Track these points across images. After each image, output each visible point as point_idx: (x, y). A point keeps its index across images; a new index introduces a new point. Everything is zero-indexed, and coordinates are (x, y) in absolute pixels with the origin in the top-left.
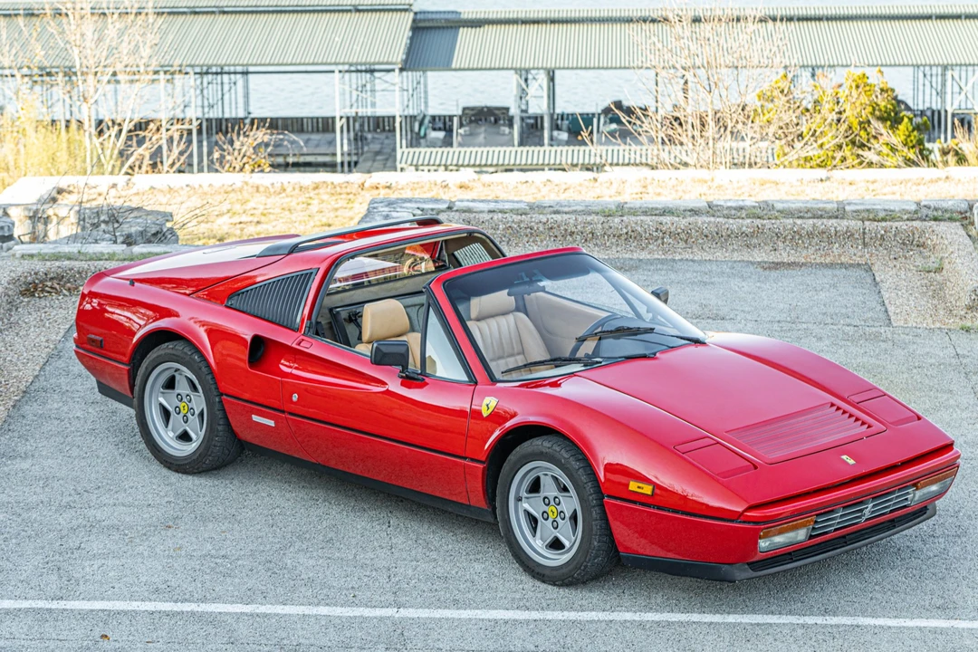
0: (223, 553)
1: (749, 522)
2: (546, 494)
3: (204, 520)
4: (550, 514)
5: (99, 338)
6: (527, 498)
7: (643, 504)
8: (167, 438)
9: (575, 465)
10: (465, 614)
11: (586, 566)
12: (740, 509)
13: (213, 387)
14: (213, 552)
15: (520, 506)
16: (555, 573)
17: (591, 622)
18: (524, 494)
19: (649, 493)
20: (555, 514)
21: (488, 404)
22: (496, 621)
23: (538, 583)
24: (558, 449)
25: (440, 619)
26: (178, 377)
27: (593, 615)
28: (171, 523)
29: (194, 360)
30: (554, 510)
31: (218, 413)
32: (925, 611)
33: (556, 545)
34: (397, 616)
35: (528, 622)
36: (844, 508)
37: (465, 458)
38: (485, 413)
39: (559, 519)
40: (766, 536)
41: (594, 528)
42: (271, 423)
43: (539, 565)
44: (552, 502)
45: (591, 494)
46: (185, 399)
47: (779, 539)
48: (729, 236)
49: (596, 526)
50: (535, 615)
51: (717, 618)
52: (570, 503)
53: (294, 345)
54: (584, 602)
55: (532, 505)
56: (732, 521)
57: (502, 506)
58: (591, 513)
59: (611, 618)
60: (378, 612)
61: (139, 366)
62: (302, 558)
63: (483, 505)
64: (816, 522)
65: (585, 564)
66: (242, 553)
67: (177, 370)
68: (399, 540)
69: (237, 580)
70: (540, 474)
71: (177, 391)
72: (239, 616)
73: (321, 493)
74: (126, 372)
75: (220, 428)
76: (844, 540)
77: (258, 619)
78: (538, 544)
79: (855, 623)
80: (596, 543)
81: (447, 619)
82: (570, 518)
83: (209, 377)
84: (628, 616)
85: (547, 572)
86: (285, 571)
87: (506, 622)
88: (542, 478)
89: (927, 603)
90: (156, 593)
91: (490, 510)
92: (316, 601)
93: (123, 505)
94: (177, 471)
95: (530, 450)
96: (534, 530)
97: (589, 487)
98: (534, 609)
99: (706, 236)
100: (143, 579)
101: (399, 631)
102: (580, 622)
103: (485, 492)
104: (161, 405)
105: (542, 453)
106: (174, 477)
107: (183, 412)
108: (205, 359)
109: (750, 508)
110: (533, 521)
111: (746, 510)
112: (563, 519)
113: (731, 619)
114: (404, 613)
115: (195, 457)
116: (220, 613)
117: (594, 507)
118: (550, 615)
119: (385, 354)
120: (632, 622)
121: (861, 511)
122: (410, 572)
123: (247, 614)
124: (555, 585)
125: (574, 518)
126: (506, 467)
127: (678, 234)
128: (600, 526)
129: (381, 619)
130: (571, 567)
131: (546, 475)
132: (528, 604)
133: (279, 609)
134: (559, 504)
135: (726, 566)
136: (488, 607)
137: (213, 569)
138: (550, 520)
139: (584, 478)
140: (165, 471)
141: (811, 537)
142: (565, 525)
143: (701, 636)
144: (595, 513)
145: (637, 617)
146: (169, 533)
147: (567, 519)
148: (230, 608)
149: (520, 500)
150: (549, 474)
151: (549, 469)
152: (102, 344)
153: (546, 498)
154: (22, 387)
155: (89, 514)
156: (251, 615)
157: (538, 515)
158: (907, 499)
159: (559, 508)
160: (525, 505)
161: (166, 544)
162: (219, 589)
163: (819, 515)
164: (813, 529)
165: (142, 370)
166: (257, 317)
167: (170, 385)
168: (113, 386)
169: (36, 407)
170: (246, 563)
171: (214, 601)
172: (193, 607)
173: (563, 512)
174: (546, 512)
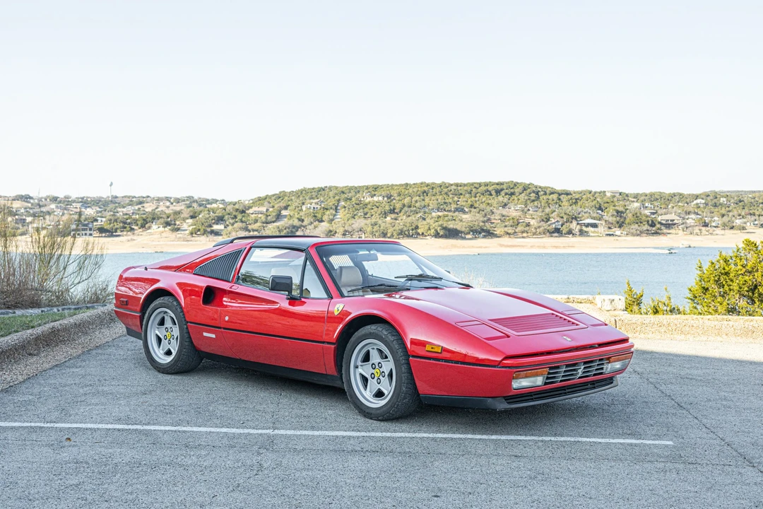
1: (506, 367)
2: (373, 362)
3: (169, 391)
4: (376, 374)
5: (125, 300)
6: (362, 366)
7: (435, 359)
8: (159, 354)
9: (391, 338)
10: (316, 433)
11: (398, 405)
12: (499, 359)
13: (183, 319)
14: (166, 404)
15: (357, 370)
16: (378, 411)
17: (401, 437)
18: (359, 363)
19: (439, 351)
20: (379, 374)
21: (338, 307)
22: (337, 437)
23: (367, 420)
24: (380, 329)
25: (300, 435)
26: (166, 317)
27: (402, 434)
28: (148, 393)
29: (174, 305)
30: (378, 371)
31: (185, 334)
33: (379, 394)
34: (272, 433)
35: (358, 437)
36: (567, 366)
37: (323, 342)
38: (336, 313)
39: (381, 377)
40: (517, 378)
41: (403, 378)
42: (213, 336)
43: (368, 407)
44: (377, 367)
45: (402, 357)
46: (169, 331)
47: (525, 383)
49: (405, 376)
50: (363, 434)
51: (484, 437)
52: (388, 365)
53: (228, 289)
54: (396, 428)
55: (366, 370)
56: (495, 366)
57: (346, 371)
58: (401, 368)
59: (414, 436)
60: (260, 431)
61: (146, 313)
62: (221, 407)
63: (336, 374)
64: (549, 373)
65: (397, 403)
66: (184, 404)
67: (165, 313)
68: (284, 401)
69: (174, 416)
70: (370, 348)
71: (166, 326)
72: (165, 432)
74: (138, 318)
75: (186, 344)
77: (178, 433)
78: (368, 394)
79: (576, 440)
80: (404, 389)
81: (305, 435)
82: (388, 375)
83: (181, 314)
84: (425, 435)
85: (373, 412)
86: (207, 413)
87: (344, 437)
88: (371, 351)
89: (621, 432)
90: (119, 420)
91: (339, 376)
92: (221, 425)
93: (124, 385)
94: (163, 373)
95: (363, 332)
96: (366, 386)
97: (400, 352)
98: (363, 431)
100: (113, 414)
101: (271, 440)
102: (393, 438)
103: (336, 364)
104: (157, 335)
105: (371, 333)
106: (160, 376)
107: (168, 338)
108: (179, 303)
109: (506, 358)
110: (365, 380)
111: (503, 360)
112: (384, 377)
113: (494, 437)
114: (276, 432)
115: (172, 363)
117: (403, 365)
118: (373, 434)
119: (277, 283)
120: (427, 438)
121: (574, 370)
122: (287, 414)
123: (172, 431)
124: (378, 420)
125: (390, 375)
126: (349, 346)
128: (407, 377)
129: (261, 434)
130: (389, 406)
131: (373, 349)
132: (359, 429)
133: (195, 429)
134: (381, 367)
135: (490, 399)
136: (333, 430)
137: (161, 411)
138: (376, 378)
139: (397, 346)
140: (157, 373)
141: (546, 384)
142: (385, 380)
143: (474, 445)
144: (404, 368)
145: (431, 435)
146: (143, 396)
147: (386, 376)
148: (162, 428)
149: (357, 367)
150: (375, 347)
151: (376, 344)
152: (127, 303)
153: (373, 364)
154: (97, 345)
155: (100, 389)
156: (175, 431)
157: (368, 376)
158: (602, 369)
159: (382, 370)
160: (360, 370)
161: (139, 401)
162: (160, 419)
163: (551, 368)
164: (548, 378)
165: (147, 315)
166: (209, 277)
167: (162, 323)
168: (134, 328)
169: (100, 351)
170: (184, 409)
171: (154, 424)
172: (139, 427)
173: (384, 372)
174: (373, 374)
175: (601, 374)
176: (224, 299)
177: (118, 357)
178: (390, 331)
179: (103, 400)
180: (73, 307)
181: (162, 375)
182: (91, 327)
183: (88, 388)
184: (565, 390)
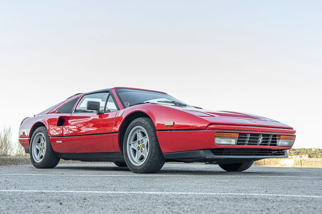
1: (211, 129)
4: (140, 147)
7: (170, 130)
8: (37, 158)
9: (147, 123)
15: (130, 146)
16: (140, 167)
18: (132, 142)
19: (172, 125)
20: (142, 146)
21: (121, 113)
24: (141, 119)
26: (41, 138)
29: (44, 130)
31: (49, 144)
33: (142, 158)
36: (251, 135)
37: (113, 133)
38: (120, 116)
40: (218, 137)
42: (61, 142)
43: (136, 166)
46: (43, 145)
52: (146, 140)
53: (70, 116)
55: (135, 146)
57: (124, 148)
63: (120, 151)
64: (239, 137)
67: (40, 135)
71: (41, 143)
74: (28, 140)
78: (136, 159)
80: (154, 151)
82: (146, 146)
85: (138, 168)
88: (138, 133)
96: (135, 155)
103: (120, 145)
104: (37, 148)
107: (42, 149)
109: (210, 124)
110: (135, 151)
111: (208, 125)
112: (144, 148)
121: (258, 138)
124: (141, 173)
128: (155, 144)
130: (146, 163)
134: (142, 143)
135: (202, 151)
138: (140, 149)
140: (35, 169)
141: (238, 144)
147: (145, 147)
149: (130, 145)
150: (139, 131)
151: (139, 129)
153: (139, 141)
157: (136, 149)
158: (276, 142)
159: (143, 144)
160: (132, 146)
163: (240, 134)
164: (239, 140)
167: (39, 141)
168: (27, 147)
173: (144, 145)
174: (139, 147)
175: (276, 145)
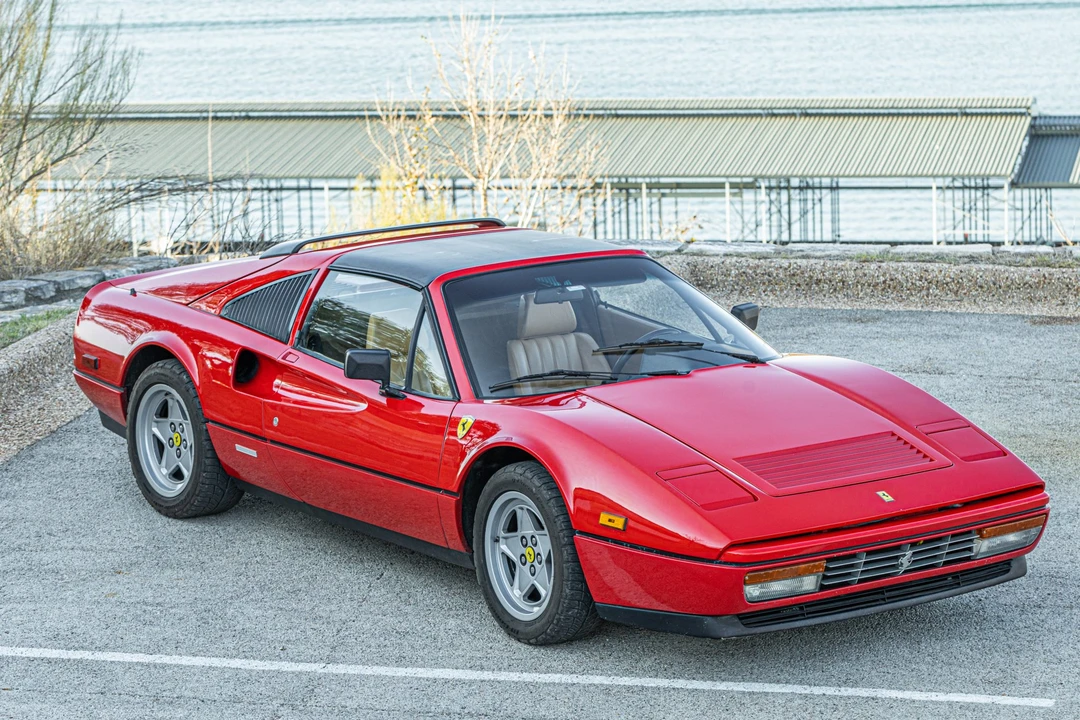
0: (160, 600)
1: (731, 563)
2: (524, 533)
3: (165, 566)
4: (528, 557)
5: (94, 358)
6: (505, 538)
7: (616, 542)
8: (159, 475)
9: (546, 494)
11: (558, 620)
12: (720, 546)
13: (199, 412)
14: (150, 600)
15: (498, 551)
16: (529, 629)
17: (549, 684)
18: (502, 534)
19: (620, 527)
20: (532, 557)
21: (463, 423)
22: (435, 680)
23: (513, 642)
24: (529, 475)
25: (369, 677)
26: (170, 403)
27: (556, 678)
28: (124, 569)
29: (182, 380)
30: (532, 552)
31: (205, 443)
32: (972, 685)
33: (533, 595)
34: (322, 671)
35: (471, 683)
36: (869, 553)
37: (439, 489)
38: (460, 434)
39: (536, 563)
40: (755, 581)
41: (565, 571)
42: (253, 453)
43: (514, 619)
44: (530, 544)
45: (562, 530)
46: (178, 430)
47: (778, 587)
48: (1009, 287)
49: (568, 567)
50: (487, 675)
52: (544, 545)
53: (280, 359)
54: (555, 664)
55: (512, 547)
56: (711, 561)
57: (478, 548)
58: (562, 553)
59: (576, 681)
60: (301, 667)
61: (131, 389)
62: (250, 610)
63: (463, 550)
64: (827, 569)
65: (557, 616)
66: (183, 601)
67: (167, 394)
68: (379, 593)
69: (157, 629)
70: (516, 508)
71: (170, 419)
72: (130, 666)
73: (323, 542)
74: (119, 398)
75: (208, 462)
76: (881, 596)
77: (153, 669)
78: (516, 593)
79: (874, 695)
80: (568, 591)
81: (378, 677)
82: (546, 561)
83: (195, 401)
84: (599, 680)
85: (520, 628)
86: (220, 622)
87: (447, 681)
88: (519, 512)
90: (54, 639)
91: (467, 553)
92: (235, 652)
93: (83, 549)
94: (166, 515)
95: (503, 478)
96: (512, 578)
97: (560, 523)
98: (489, 669)
99: (981, 287)
101: (311, 687)
102: (536, 684)
103: (461, 532)
104: (154, 435)
105: (514, 481)
106: (161, 521)
107: (176, 444)
108: (191, 380)
109: (732, 546)
110: (511, 566)
111: (727, 548)
112: (540, 563)
113: (722, 686)
114: (332, 669)
115: (182, 498)
116: (111, 662)
117: (565, 545)
118: (503, 676)
119: (359, 366)
120: (598, 686)
121: (897, 558)
122: (368, 626)
123: (142, 664)
124: (530, 644)
125: (548, 561)
126: (481, 500)
127: (947, 284)
128: (573, 570)
129: (298, 675)
130: (544, 621)
131: (522, 508)
132: (485, 664)
133: (186, 660)
134: (535, 545)
135: (709, 619)
136: (437, 665)
137: (136, 617)
138: (528, 564)
139: (555, 511)
140: (155, 515)
141: (822, 588)
142: (541, 569)
144: (567, 553)
145: (608, 681)
146: (113, 579)
147: (544, 563)
148: (128, 658)
149: (497, 541)
150: (525, 507)
151: (523, 502)
152: (96, 365)
153: (523, 537)
154: (54, 427)
155: (36, 557)
156: (148, 665)
157: (516, 560)
158: (970, 549)
159: (536, 550)
160: (503, 547)
161: (102, 590)
162: (130, 638)
163: (829, 560)
164: (825, 578)
165: (133, 394)
166: (249, 328)
167: (163, 412)
168: (112, 415)
169: (54, 448)
170: (180, 612)
171: (114, 650)
172: (87, 655)
173: (539, 554)
174: (523, 555)
175: (968, 559)
176: (277, 382)
177: (88, 465)
178: (545, 480)
179: (37, 589)
180: (23, 285)
181: (165, 519)
182: (47, 369)
183: (11, 558)
184: (883, 593)
